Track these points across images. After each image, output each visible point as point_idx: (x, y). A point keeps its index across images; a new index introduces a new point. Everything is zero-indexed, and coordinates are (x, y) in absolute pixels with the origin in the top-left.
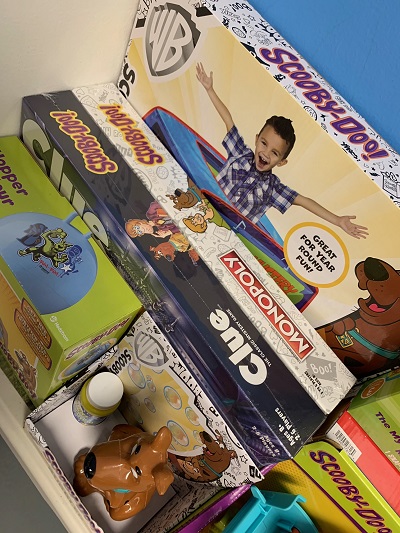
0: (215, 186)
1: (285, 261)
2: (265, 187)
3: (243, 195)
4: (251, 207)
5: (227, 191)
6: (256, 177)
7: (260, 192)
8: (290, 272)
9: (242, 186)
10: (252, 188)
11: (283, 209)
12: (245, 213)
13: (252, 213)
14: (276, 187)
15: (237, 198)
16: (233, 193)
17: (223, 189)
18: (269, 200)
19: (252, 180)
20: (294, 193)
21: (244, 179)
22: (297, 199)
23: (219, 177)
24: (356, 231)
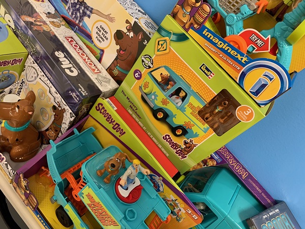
0: (65, 12)
1: (92, 41)
2: (83, 8)
3: (76, 14)
4: (79, 18)
5: (70, 13)
6: (79, 5)
7: (81, 11)
8: (95, 45)
9: (75, 10)
10: (78, 10)
11: (89, 17)
12: (77, 22)
13: (80, 21)
14: (86, 7)
15: (74, 16)
16: (72, 14)
17: (69, 13)
18: (84, 14)
19: (78, 6)
20: (92, 9)
21: (75, 7)
22: (93, 11)
23: (67, 8)
24: (112, 20)
